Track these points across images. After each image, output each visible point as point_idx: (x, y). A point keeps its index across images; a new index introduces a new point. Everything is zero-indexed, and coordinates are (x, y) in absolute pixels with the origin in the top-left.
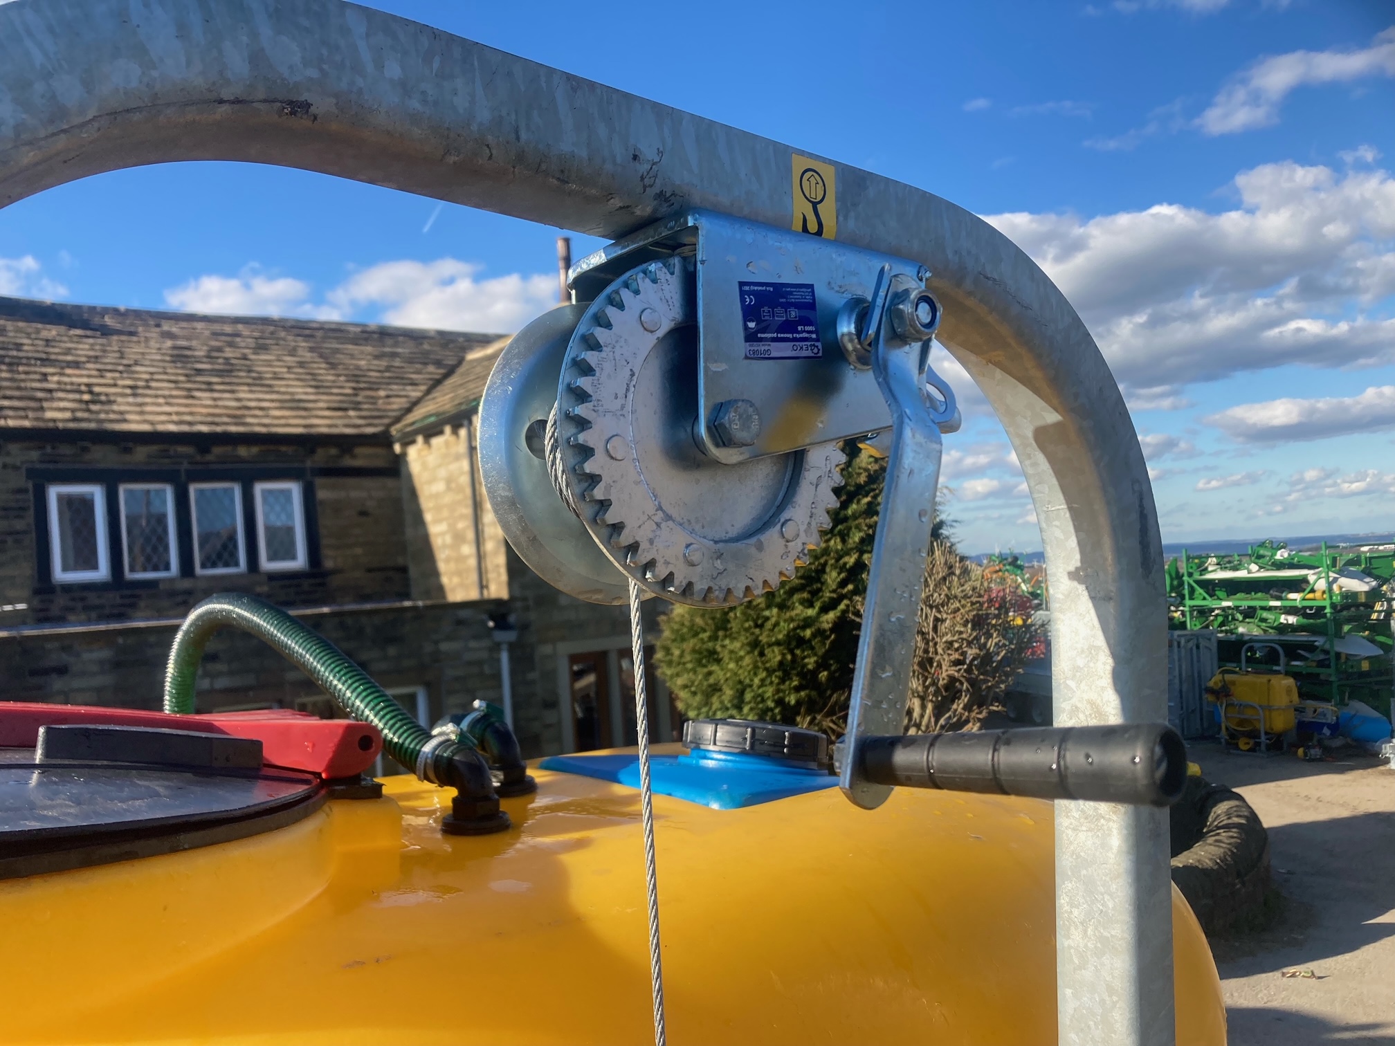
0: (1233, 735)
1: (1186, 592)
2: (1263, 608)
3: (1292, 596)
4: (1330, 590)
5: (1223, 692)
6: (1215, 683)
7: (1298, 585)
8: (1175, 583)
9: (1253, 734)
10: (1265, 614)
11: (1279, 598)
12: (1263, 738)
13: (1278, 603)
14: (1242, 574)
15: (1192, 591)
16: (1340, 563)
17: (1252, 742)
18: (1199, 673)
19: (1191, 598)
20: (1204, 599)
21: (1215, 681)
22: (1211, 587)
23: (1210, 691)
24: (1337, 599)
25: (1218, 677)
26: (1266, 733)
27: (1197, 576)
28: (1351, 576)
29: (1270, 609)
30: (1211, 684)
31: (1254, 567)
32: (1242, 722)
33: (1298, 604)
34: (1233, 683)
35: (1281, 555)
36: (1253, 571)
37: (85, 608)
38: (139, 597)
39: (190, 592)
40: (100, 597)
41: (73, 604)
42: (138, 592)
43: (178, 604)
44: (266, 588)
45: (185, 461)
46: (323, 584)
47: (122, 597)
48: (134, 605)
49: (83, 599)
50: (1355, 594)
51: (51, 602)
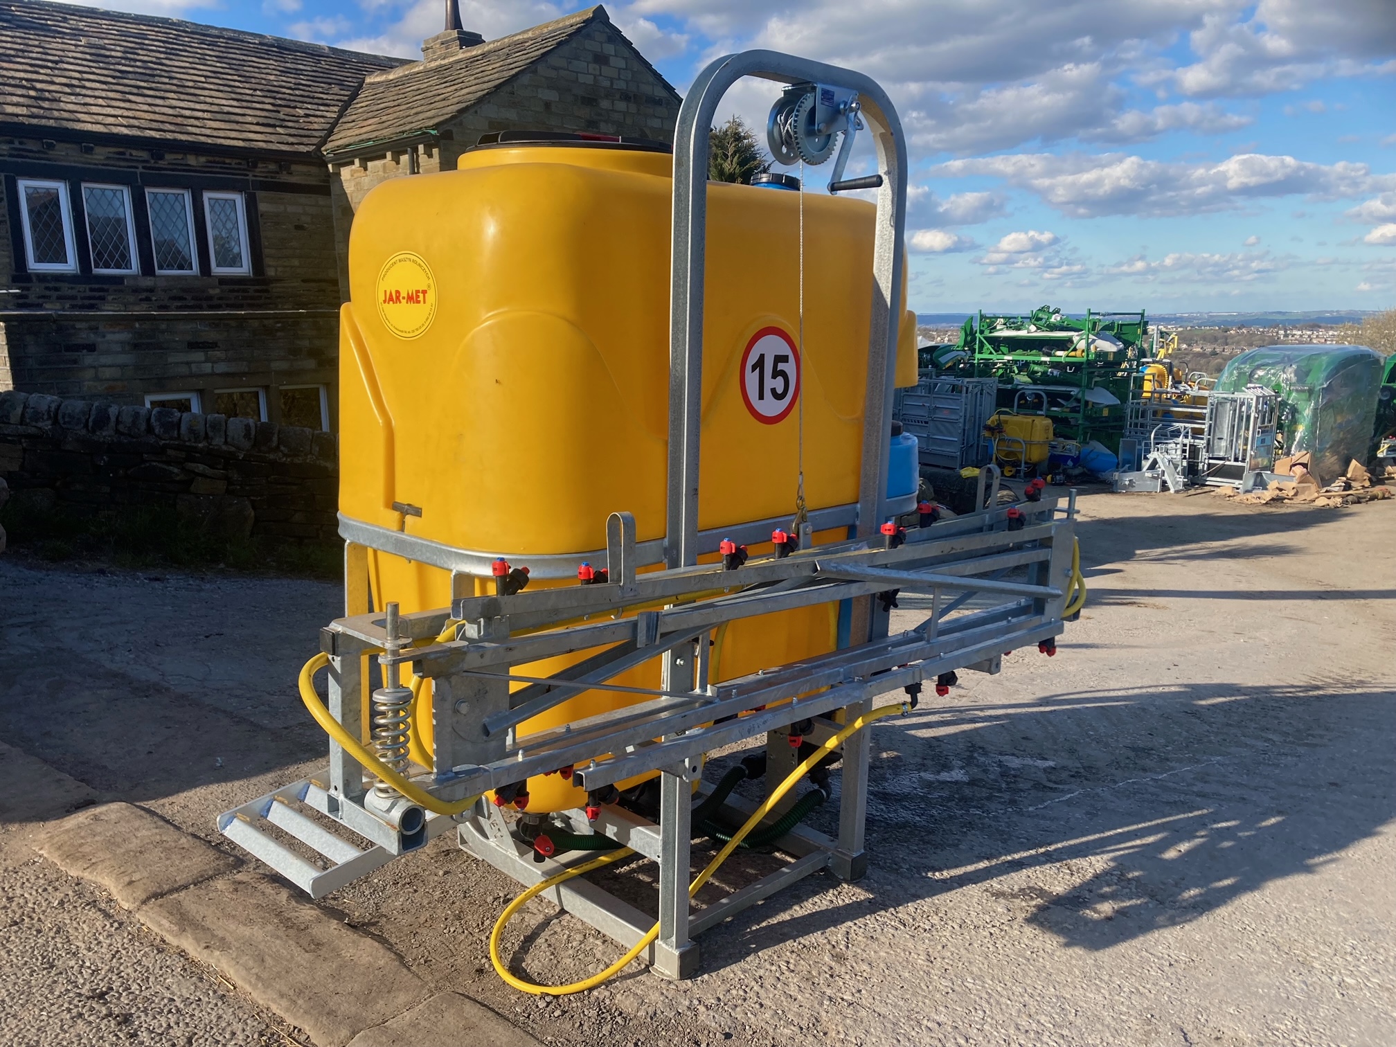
0: (1001, 464)
1: (977, 347)
2: (1034, 363)
3: (1059, 353)
4: (1088, 349)
5: (997, 429)
6: (993, 421)
7: (1064, 344)
8: (969, 338)
9: (1016, 464)
10: (1036, 368)
11: (1049, 355)
12: (1023, 466)
13: (1047, 359)
14: (1023, 333)
15: (982, 345)
16: (1098, 328)
17: (1014, 470)
18: (980, 414)
19: (980, 353)
20: (991, 353)
21: (992, 420)
22: (997, 343)
23: (988, 428)
25: (995, 417)
26: (1026, 463)
27: (987, 333)
28: (1105, 338)
29: (1041, 363)
30: (989, 422)
31: (1033, 328)
32: (1008, 454)
33: (1062, 360)
34: (1006, 422)
35: (1055, 319)
36: (1030, 331)
37: (59, 298)
38: (107, 291)
39: (151, 290)
40: (72, 288)
41: (48, 293)
42: (105, 287)
43: (141, 300)
44: (217, 291)
45: (140, 166)
46: (267, 291)
47: (92, 290)
48: (102, 298)
49: (56, 289)
50: (1106, 354)
51: (28, 289)
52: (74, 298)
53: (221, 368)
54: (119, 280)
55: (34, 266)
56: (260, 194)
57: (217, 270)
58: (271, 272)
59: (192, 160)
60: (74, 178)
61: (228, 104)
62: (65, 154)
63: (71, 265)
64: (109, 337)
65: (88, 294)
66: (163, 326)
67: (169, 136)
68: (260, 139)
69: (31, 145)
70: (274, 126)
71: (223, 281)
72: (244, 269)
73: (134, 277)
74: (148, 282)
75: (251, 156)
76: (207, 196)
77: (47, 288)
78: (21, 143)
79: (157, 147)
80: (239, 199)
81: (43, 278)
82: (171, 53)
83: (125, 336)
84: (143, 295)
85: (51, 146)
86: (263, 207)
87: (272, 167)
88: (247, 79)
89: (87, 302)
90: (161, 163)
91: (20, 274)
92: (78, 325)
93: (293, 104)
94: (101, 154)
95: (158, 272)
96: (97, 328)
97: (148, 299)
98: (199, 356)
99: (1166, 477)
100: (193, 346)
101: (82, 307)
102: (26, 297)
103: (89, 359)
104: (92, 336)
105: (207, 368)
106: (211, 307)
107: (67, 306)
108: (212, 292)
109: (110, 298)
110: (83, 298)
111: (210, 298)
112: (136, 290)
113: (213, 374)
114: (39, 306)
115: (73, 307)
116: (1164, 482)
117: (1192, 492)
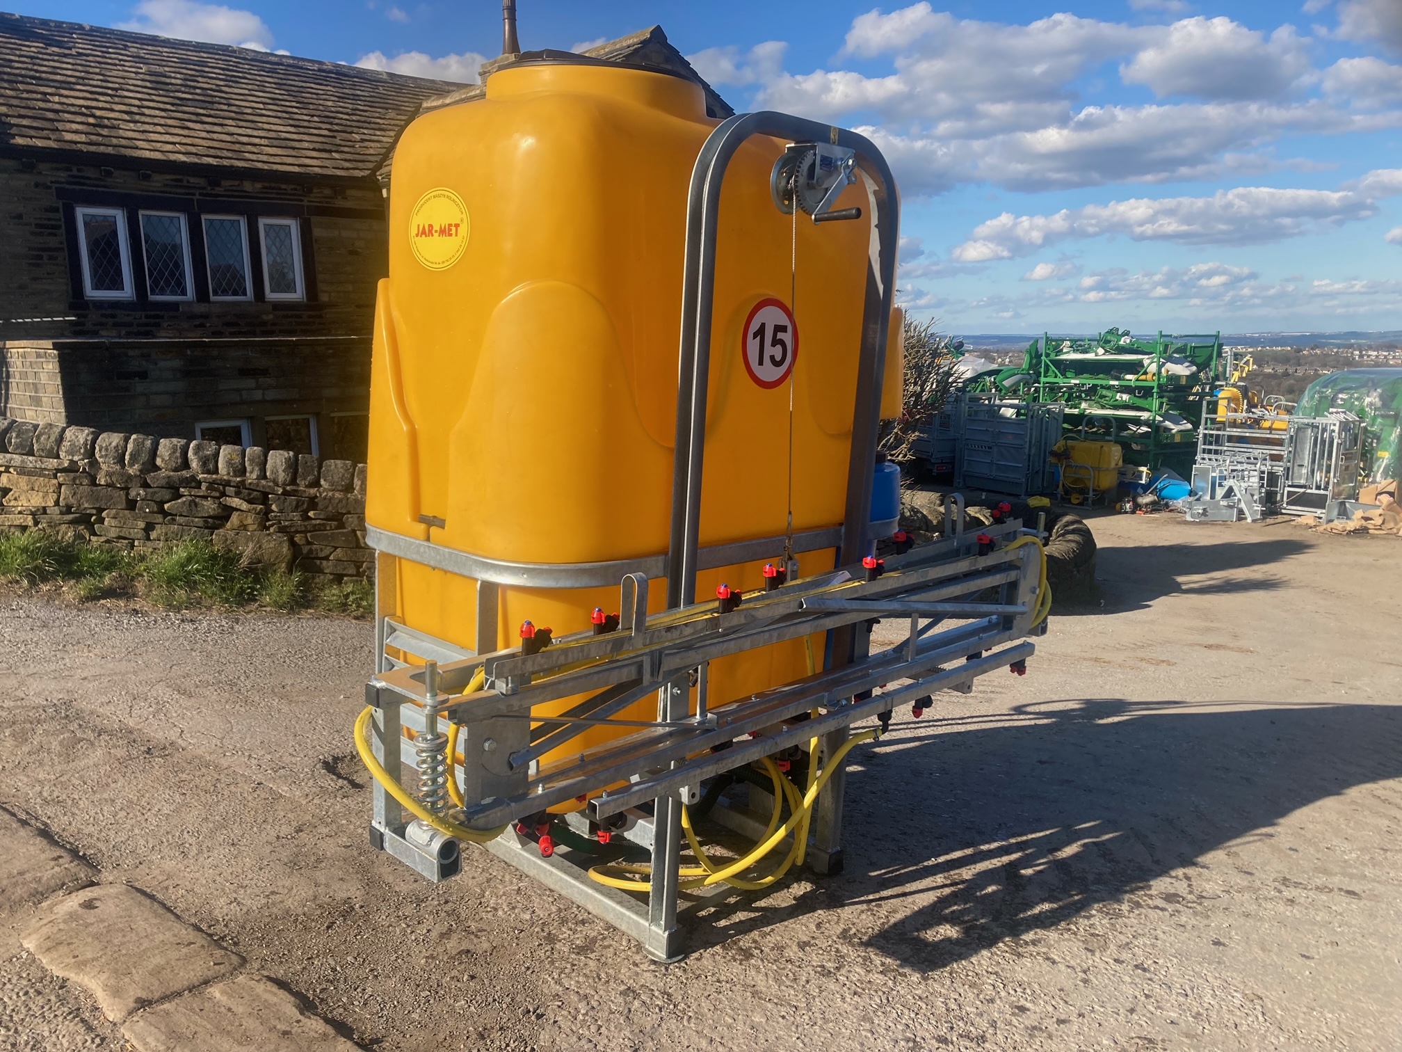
0: (1067, 492)
1: (1042, 370)
2: (1102, 387)
3: (1128, 377)
4: (1160, 373)
5: (1064, 455)
6: (1059, 448)
7: (1135, 367)
8: (1034, 361)
9: (1083, 491)
10: (1105, 392)
11: (1118, 379)
12: (1091, 493)
13: (1116, 383)
14: (1091, 356)
15: (1047, 370)
16: (1170, 351)
17: (1081, 497)
18: (1046, 439)
19: (1045, 377)
20: (1056, 377)
21: (1059, 446)
22: (1064, 367)
23: (1054, 454)
24: (1163, 381)
25: (1061, 443)
26: (1094, 490)
27: (1053, 356)
28: (1176, 362)
29: (1109, 388)
30: (1055, 448)
31: (1101, 351)
32: (1076, 481)
33: (1132, 384)
34: (1073, 448)
35: (1124, 341)
36: (1100, 354)
37: (115, 325)
38: (162, 317)
39: (206, 316)
40: (128, 315)
41: (104, 320)
42: (161, 313)
43: (196, 326)
44: (271, 317)
45: (197, 192)
46: (321, 317)
47: (147, 317)
48: (158, 325)
49: (113, 316)
50: (1179, 377)
51: (85, 316)
52: (130, 325)
53: (272, 395)
54: (175, 306)
55: (91, 293)
56: (315, 219)
57: (271, 296)
58: (324, 298)
59: (248, 186)
60: (131, 205)
61: (285, 131)
62: (122, 182)
63: (127, 292)
64: (162, 364)
65: (144, 320)
66: (215, 353)
67: (226, 163)
68: (315, 164)
69: (90, 173)
70: (330, 151)
71: (277, 306)
72: (298, 294)
73: (189, 303)
74: (202, 308)
75: (305, 182)
76: (263, 222)
77: (103, 315)
78: (79, 170)
79: (214, 174)
80: (293, 225)
81: (100, 305)
82: (232, 80)
83: (177, 363)
84: (197, 322)
85: (109, 174)
86: (317, 232)
87: (327, 192)
88: (304, 105)
89: (142, 329)
90: (218, 190)
91: (77, 302)
92: (131, 353)
93: (349, 129)
94: (158, 181)
95: (213, 298)
96: (149, 355)
97: (202, 325)
98: (251, 383)
99: (1243, 505)
100: (244, 373)
101: (138, 334)
102: (83, 324)
103: (140, 387)
104: (144, 363)
105: (258, 395)
106: (264, 334)
107: (123, 332)
108: (265, 317)
109: (165, 325)
110: (139, 325)
111: (264, 324)
112: (191, 317)
113: (263, 401)
114: (95, 334)
115: (128, 335)
116: (1241, 512)
117: (1269, 521)
